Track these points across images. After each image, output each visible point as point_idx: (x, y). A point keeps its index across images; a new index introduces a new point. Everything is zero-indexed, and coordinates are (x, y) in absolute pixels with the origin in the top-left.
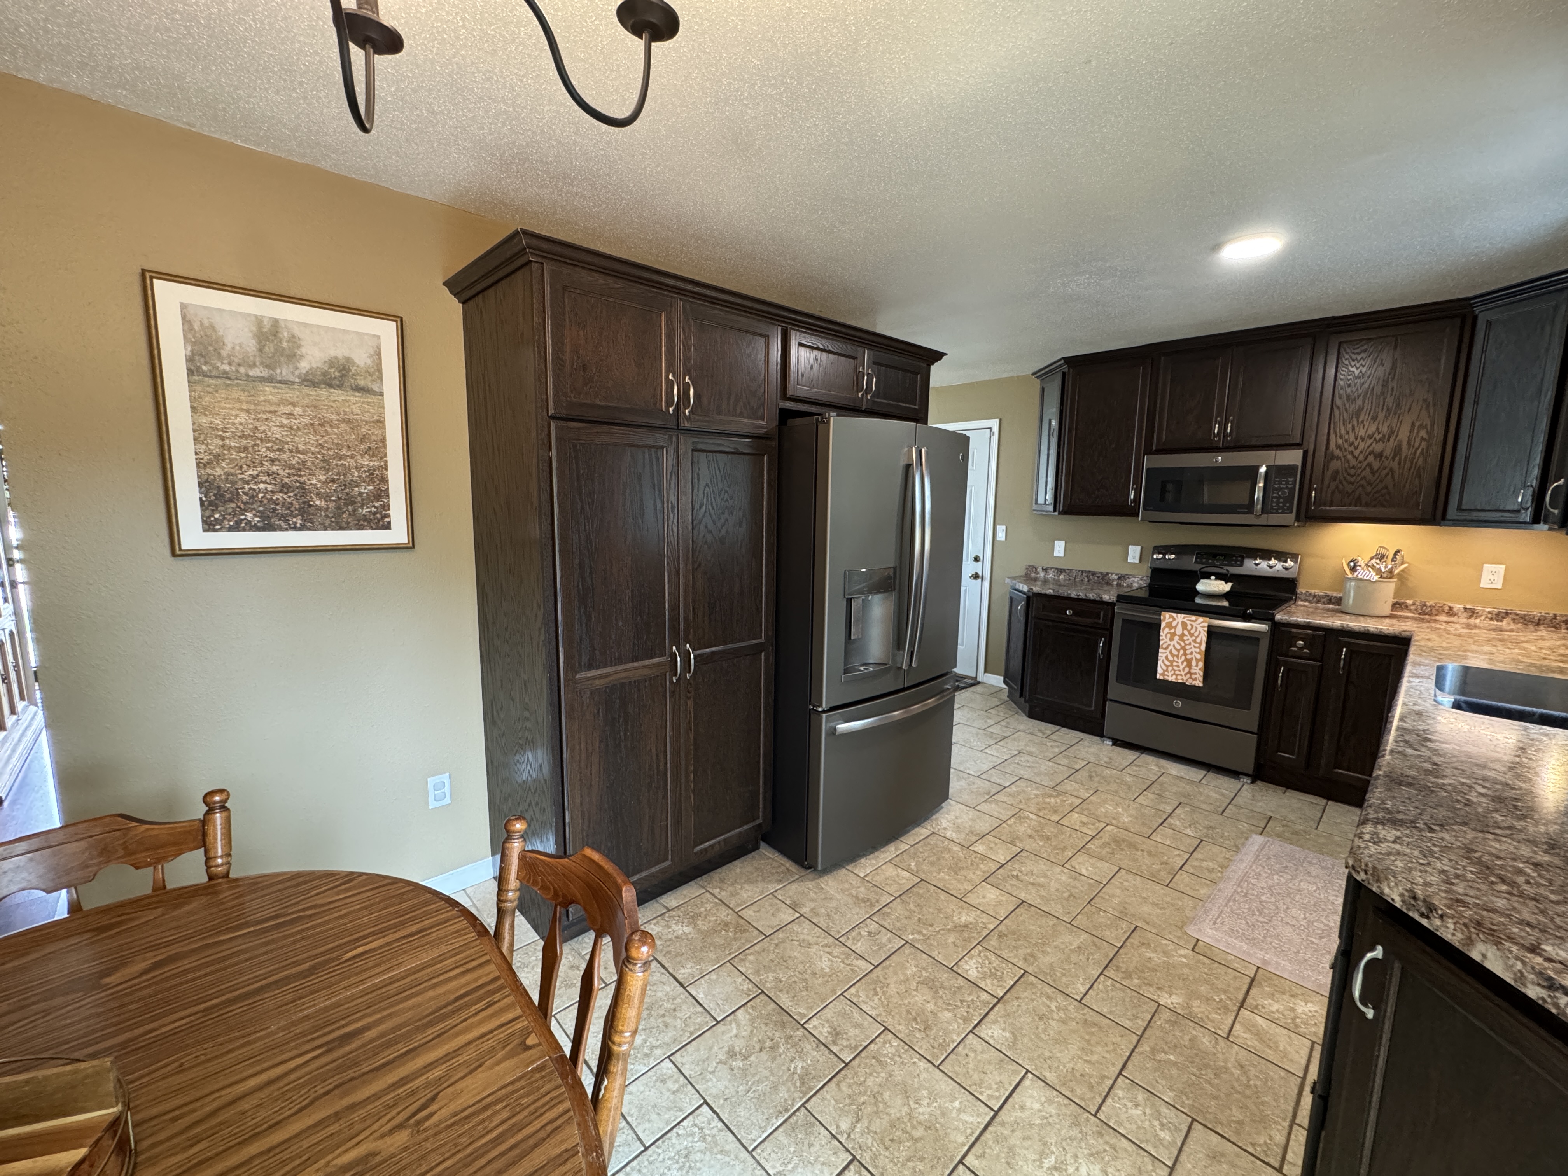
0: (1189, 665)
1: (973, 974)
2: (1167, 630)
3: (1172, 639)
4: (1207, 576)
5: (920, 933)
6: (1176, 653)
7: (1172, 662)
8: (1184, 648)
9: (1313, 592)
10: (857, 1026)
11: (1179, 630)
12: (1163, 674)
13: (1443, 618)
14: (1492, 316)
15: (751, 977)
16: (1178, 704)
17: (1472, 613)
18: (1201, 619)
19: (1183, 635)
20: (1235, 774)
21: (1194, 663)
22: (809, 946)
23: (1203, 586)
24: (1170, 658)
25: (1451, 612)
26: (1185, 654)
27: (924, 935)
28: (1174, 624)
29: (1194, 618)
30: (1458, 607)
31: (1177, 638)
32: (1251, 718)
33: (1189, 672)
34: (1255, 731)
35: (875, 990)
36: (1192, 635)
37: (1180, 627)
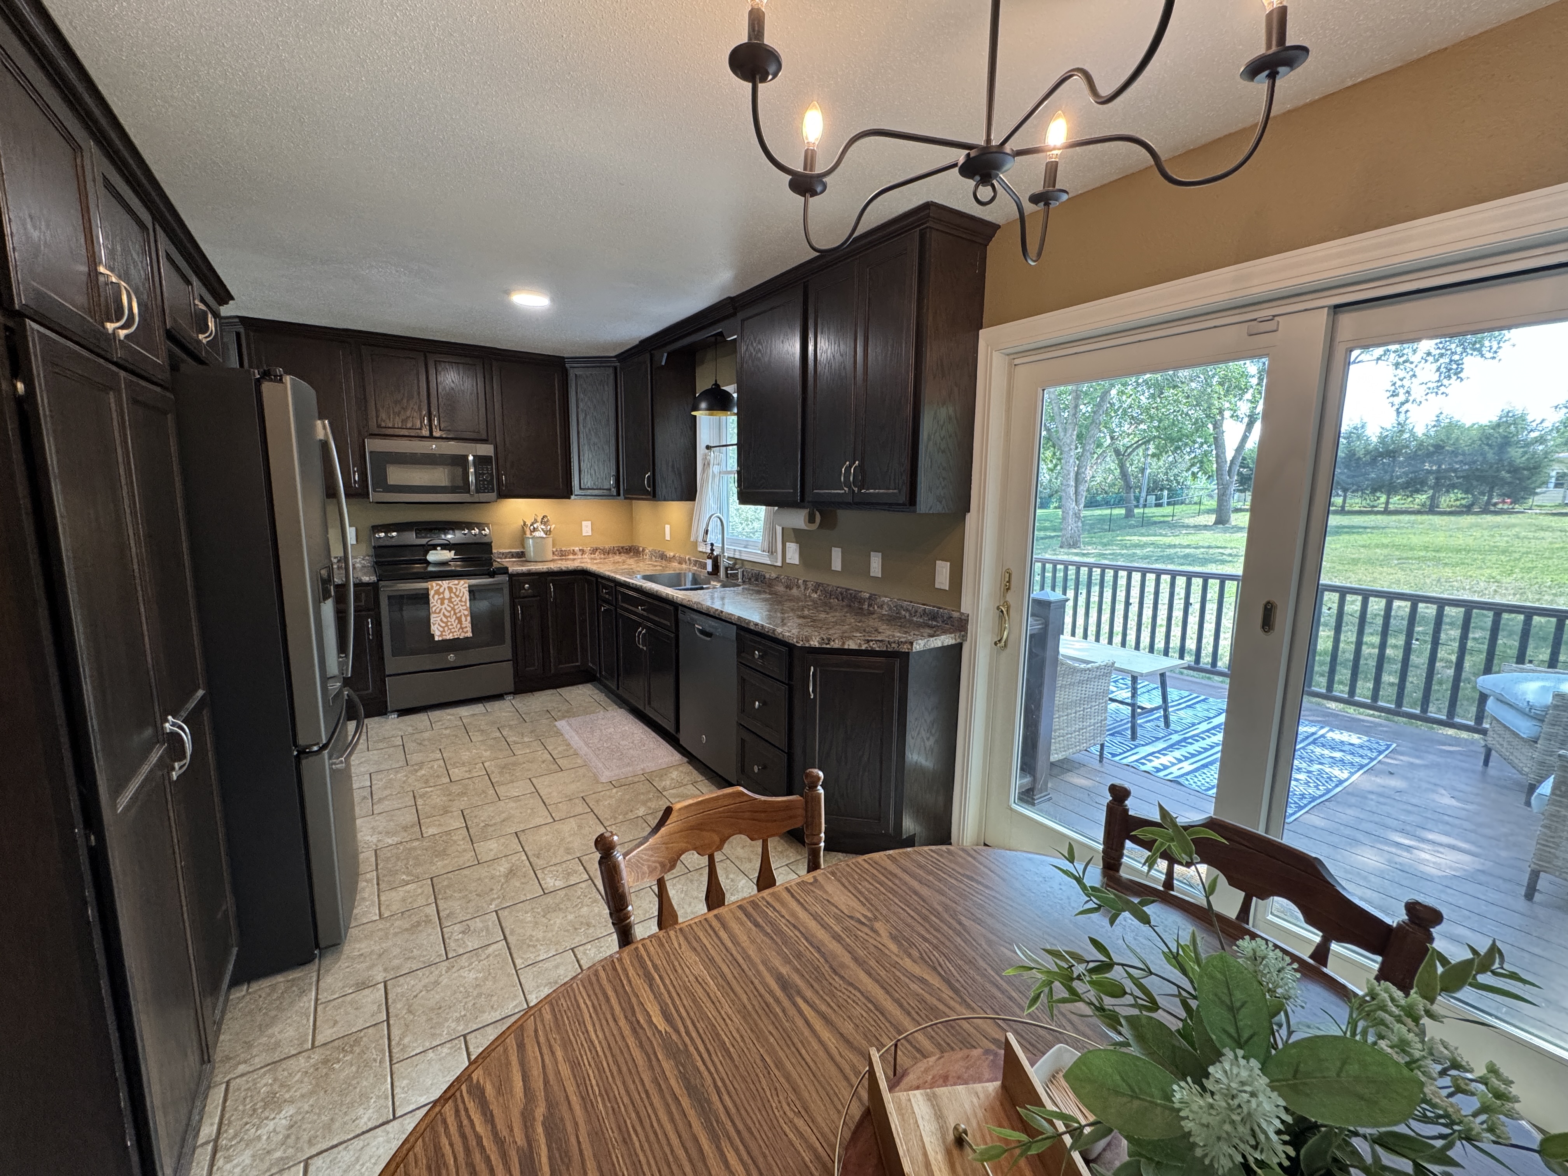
0: (460, 622)
1: (559, 884)
2: (436, 597)
3: (442, 604)
4: (434, 547)
5: (493, 900)
6: (447, 614)
7: (446, 623)
8: (453, 609)
9: (502, 551)
10: (557, 967)
11: (447, 594)
12: (441, 635)
13: (571, 557)
14: (579, 372)
15: (435, 1044)
16: (451, 657)
17: (583, 551)
18: (462, 582)
19: (451, 598)
20: (499, 697)
21: (463, 619)
22: (437, 983)
23: (432, 556)
24: (445, 620)
25: (574, 553)
26: (455, 614)
27: (498, 898)
28: (441, 590)
29: (456, 582)
30: (577, 549)
31: (446, 602)
32: (505, 650)
33: (461, 628)
34: (510, 657)
35: (529, 946)
36: (457, 596)
37: (447, 592)
